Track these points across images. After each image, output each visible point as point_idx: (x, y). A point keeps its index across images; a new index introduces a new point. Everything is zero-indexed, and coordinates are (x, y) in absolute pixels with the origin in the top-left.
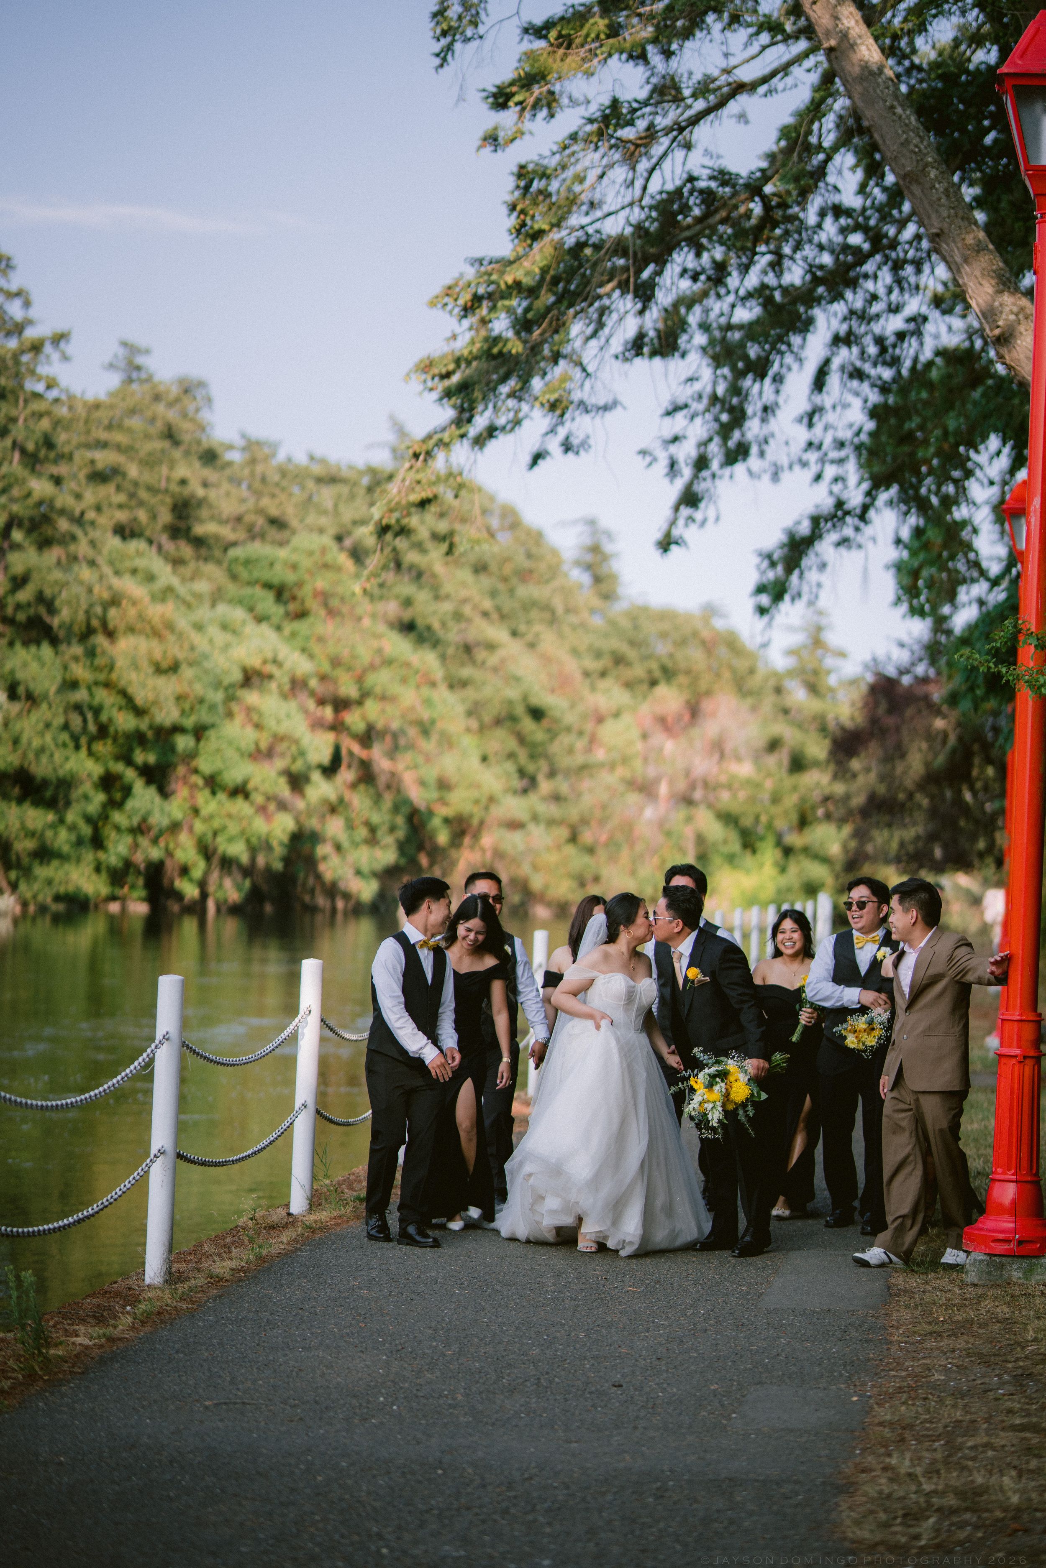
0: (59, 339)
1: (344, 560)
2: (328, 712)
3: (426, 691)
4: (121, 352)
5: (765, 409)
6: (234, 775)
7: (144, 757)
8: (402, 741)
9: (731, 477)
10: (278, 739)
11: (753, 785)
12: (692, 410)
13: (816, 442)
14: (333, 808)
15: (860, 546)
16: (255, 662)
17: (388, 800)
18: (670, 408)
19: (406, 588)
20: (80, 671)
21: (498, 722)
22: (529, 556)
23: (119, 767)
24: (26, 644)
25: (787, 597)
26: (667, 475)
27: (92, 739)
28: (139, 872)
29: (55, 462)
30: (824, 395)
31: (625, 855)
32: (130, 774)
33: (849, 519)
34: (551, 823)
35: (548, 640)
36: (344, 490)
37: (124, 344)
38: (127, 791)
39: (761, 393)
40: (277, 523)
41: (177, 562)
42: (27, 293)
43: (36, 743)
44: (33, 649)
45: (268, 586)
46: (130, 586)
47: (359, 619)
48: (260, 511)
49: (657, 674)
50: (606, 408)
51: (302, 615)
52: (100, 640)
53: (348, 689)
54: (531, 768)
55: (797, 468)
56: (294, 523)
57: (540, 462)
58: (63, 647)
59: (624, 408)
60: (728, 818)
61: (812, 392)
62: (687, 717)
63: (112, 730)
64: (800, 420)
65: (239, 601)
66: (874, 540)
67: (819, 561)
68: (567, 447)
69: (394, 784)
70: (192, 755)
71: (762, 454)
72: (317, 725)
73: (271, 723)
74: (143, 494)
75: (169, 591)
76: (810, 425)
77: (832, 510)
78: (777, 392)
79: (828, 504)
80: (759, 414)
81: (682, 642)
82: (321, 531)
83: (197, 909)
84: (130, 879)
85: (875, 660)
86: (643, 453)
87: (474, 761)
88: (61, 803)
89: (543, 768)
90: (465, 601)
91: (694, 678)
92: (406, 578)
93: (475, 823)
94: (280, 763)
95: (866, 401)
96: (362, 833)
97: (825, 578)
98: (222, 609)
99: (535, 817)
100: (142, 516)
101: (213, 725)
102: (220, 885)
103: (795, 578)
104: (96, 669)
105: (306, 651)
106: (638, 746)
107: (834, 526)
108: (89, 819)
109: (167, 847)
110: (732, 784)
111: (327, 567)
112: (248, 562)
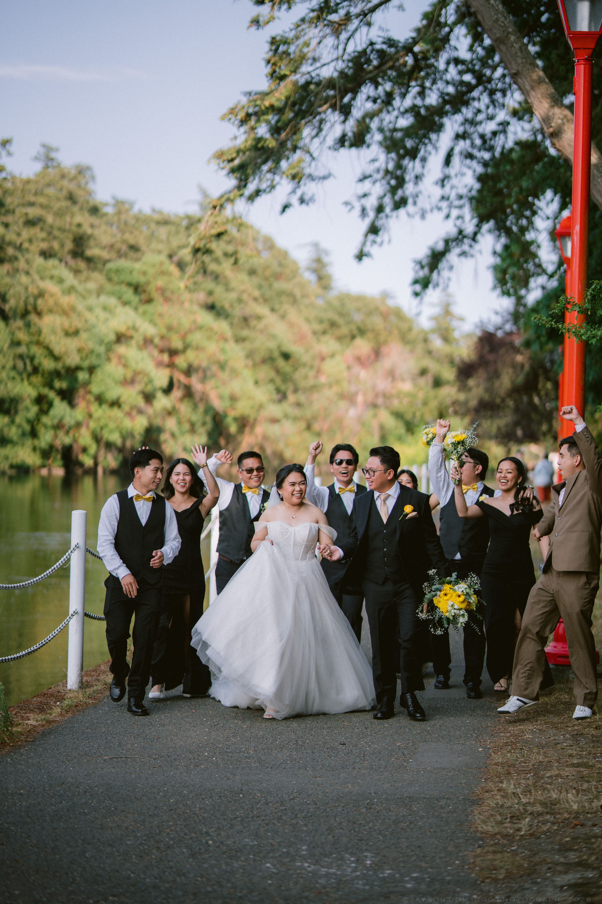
0: (6, 143)
1: (173, 269)
2: (166, 357)
3: (222, 344)
4: (42, 150)
5: (417, 177)
6: (112, 394)
7: (60, 384)
8: (209, 373)
9: (397, 217)
10: (136, 373)
11: (412, 396)
12: (374, 178)
13: (446, 196)
14: (170, 413)
15: (472, 256)
16: (122, 329)
17: (201, 408)
18: (361, 177)
19: (210, 284)
20: (22, 336)
21: (264, 361)
22: (280, 265)
23: (45, 391)
25: (430, 286)
26: (360, 216)
27: (29, 376)
28: (57, 450)
29: (5, 214)
30: (450, 169)
32: (52, 395)
33: (465, 240)
34: (296, 419)
35: (293, 314)
36: (173, 228)
37: (44, 146)
38: (50, 405)
39: (414, 168)
40: (134, 248)
41: (77, 272)
45: (129, 284)
46: (50, 286)
47: (182, 303)
48: (124, 241)
49: (355, 332)
50: (324, 178)
51: (149, 301)
52: (33, 317)
53: (177, 343)
54: (283, 387)
55: (435, 211)
56: (144, 248)
57: (287, 210)
58: (11, 322)
60: (398, 415)
61: (444, 167)
62: (373, 357)
63: (41, 369)
64: (437, 183)
65: (112, 294)
66: (480, 252)
67: (449, 265)
68: (302, 201)
69: (204, 398)
70: (87, 384)
71: (415, 203)
72: (159, 364)
73: (133, 364)
74: (56, 233)
75: (72, 289)
76: (443, 186)
77: (456, 235)
78: (423, 167)
79: (453, 232)
80: (413, 179)
81: (370, 313)
82: (160, 252)
83: (93, 472)
84: (53, 454)
85: (481, 322)
86: (346, 203)
87: (250, 384)
88: (13, 411)
89: (290, 387)
90: (243, 291)
91: (377, 334)
92: (209, 279)
93: (251, 420)
94: (138, 387)
95: (475, 171)
96: (186, 426)
97: (453, 275)
98: (103, 298)
99: (286, 416)
100: (56, 245)
101: (99, 366)
102: (105, 458)
103: (435, 275)
104: (31, 334)
105: (152, 322)
106: (345, 374)
107: (457, 244)
108: (29, 421)
109: (74, 436)
110: (399, 395)
111: (163, 273)
112: (118, 271)
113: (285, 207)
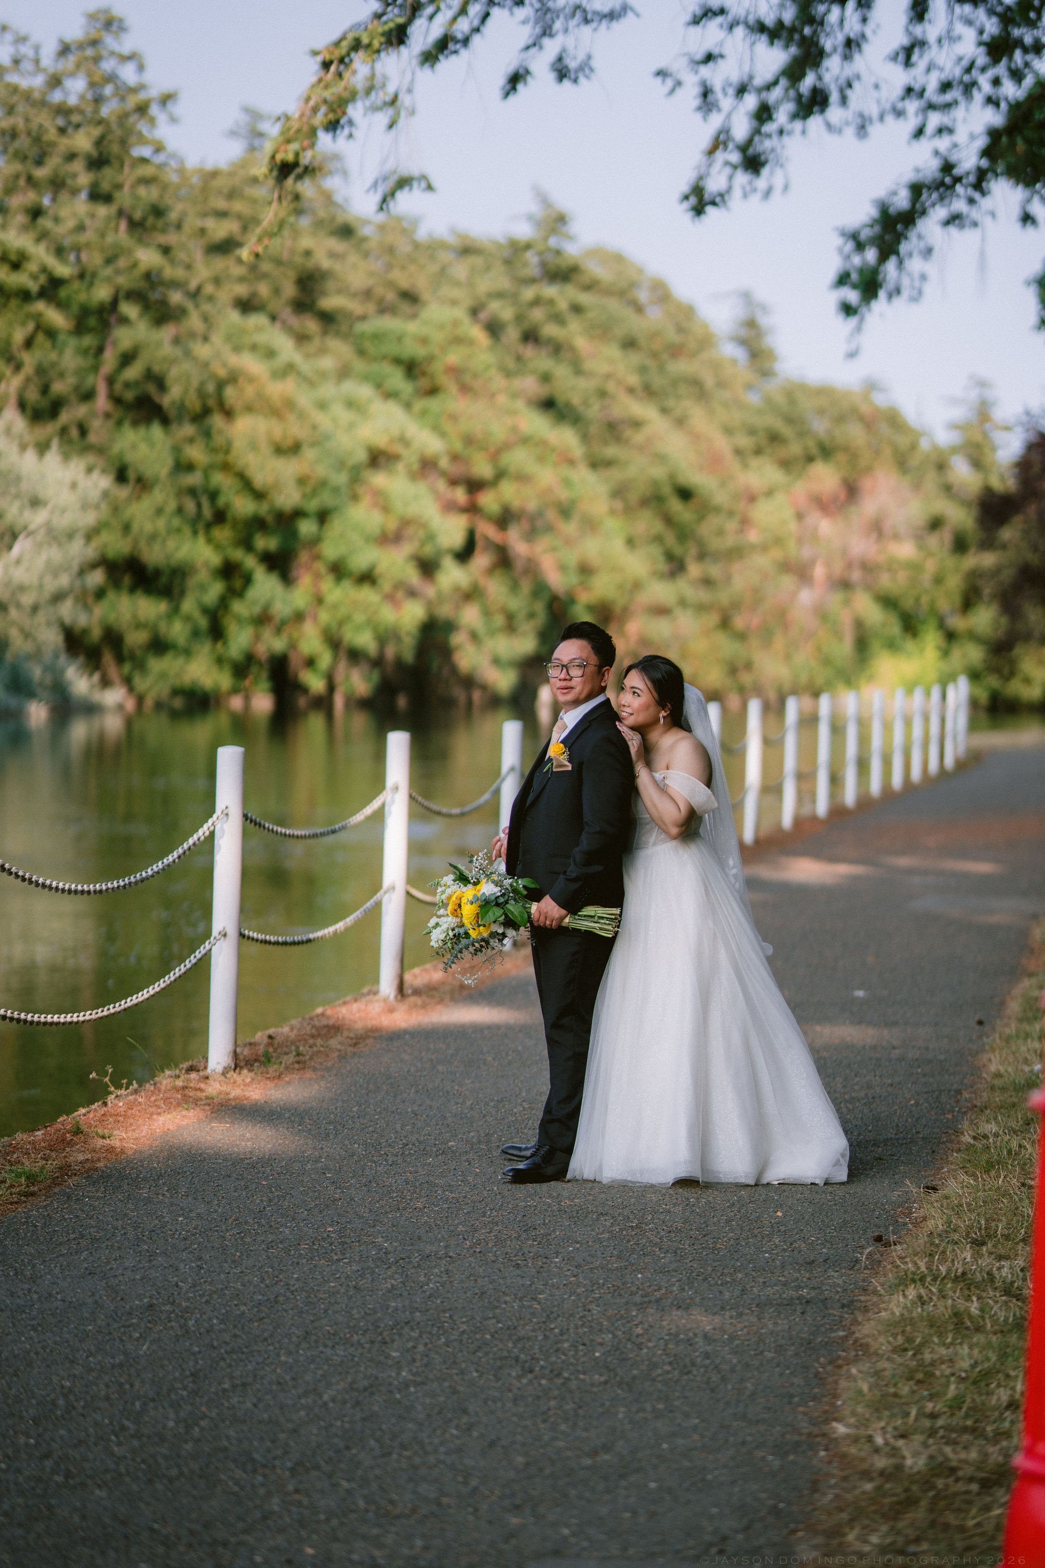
0: (166, 99)
1: (478, 333)
2: (460, 495)
3: (566, 471)
4: (243, 118)
5: (849, 43)
6: (361, 560)
7: (266, 543)
8: (539, 523)
9: (804, 132)
10: (406, 522)
11: (915, 567)
12: (730, 17)
13: (917, 87)
14: (471, 594)
15: (975, 224)
16: (381, 441)
17: (526, 587)
18: (699, 12)
19: (541, 360)
20: (196, 453)
21: (645, 502)
22: (680, 330)
23: (238, 554)
24: (135, 423)
25: (882, 294)
26: (699, 108)
27: (208, 526)
28: (260, 664)
29: (164, 231)
30: (926, 25)
31: (779, 642)
32: (250, 562)
33: (959, 188)
34: (701, 608)
35: (698, 417)
36: (477, 261)
37: (247, 110)
38: (248, 579)
39: (842, 21)
40: (410, 297)
41: (302, 338)
42: (140, 56)
43: (148, 527)
44: (142, 431)
45: (397, 361)
46: (251, 364)
47: (492, 396)
48: (391, 284)
49: (814, 451)
50: (612, 16)
51: (433, 391)
52: (217, 420)
53: (482, 469)
54: (678, 550)
55: (890, 119)
56: (426, 295)
57: (520, 87)
58: (174, 427)
59: (637, 15)
60: (888, 602)
61: (911, 20)
62: (843, 495)
63: (229, 516)
64: (894, 58)
65: (365, 378)
66: (993, 215)
67: (922, 245)
68: (562, 72)
69: (532, 569)
70: (316, 541)
71: (844, 100)
72: (450, 507)
73: (399, 507)
74: (266, 266)
75: (289, 369)
76: (908, 63)
77: (938, 175)
78: (864, 20)
79: (931, 167)
80: (840, 50)
81: (840, 419)
82: (454, 303)
83: (324, 703)
84: (254, 669)
86: (661, 73)
87: (618, 545)
88: (176, 591)
89: (693, 550)
90: (608, 376)
91: (853, 456)
92: (544, 352)
93: (618, 609)
94: (407, 549)
95: (981, 32)
96: (499, 620)
97: (930, 268)
98: (350, 387)
99: (683, 603)
100: (264, 290)
101: (335, 509)
102: (347, 677)
103: (891, 267)
104: (214, 450)
105: (437, 429)
106: (793, 526)
107: (942, 199)
108: (205, 610)
109: (290, 637)
110: (892, 566)
111: (458, 340)
112: (378, 337)
113: (515, 80)
